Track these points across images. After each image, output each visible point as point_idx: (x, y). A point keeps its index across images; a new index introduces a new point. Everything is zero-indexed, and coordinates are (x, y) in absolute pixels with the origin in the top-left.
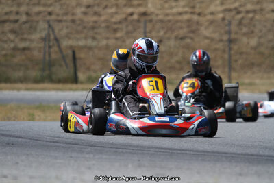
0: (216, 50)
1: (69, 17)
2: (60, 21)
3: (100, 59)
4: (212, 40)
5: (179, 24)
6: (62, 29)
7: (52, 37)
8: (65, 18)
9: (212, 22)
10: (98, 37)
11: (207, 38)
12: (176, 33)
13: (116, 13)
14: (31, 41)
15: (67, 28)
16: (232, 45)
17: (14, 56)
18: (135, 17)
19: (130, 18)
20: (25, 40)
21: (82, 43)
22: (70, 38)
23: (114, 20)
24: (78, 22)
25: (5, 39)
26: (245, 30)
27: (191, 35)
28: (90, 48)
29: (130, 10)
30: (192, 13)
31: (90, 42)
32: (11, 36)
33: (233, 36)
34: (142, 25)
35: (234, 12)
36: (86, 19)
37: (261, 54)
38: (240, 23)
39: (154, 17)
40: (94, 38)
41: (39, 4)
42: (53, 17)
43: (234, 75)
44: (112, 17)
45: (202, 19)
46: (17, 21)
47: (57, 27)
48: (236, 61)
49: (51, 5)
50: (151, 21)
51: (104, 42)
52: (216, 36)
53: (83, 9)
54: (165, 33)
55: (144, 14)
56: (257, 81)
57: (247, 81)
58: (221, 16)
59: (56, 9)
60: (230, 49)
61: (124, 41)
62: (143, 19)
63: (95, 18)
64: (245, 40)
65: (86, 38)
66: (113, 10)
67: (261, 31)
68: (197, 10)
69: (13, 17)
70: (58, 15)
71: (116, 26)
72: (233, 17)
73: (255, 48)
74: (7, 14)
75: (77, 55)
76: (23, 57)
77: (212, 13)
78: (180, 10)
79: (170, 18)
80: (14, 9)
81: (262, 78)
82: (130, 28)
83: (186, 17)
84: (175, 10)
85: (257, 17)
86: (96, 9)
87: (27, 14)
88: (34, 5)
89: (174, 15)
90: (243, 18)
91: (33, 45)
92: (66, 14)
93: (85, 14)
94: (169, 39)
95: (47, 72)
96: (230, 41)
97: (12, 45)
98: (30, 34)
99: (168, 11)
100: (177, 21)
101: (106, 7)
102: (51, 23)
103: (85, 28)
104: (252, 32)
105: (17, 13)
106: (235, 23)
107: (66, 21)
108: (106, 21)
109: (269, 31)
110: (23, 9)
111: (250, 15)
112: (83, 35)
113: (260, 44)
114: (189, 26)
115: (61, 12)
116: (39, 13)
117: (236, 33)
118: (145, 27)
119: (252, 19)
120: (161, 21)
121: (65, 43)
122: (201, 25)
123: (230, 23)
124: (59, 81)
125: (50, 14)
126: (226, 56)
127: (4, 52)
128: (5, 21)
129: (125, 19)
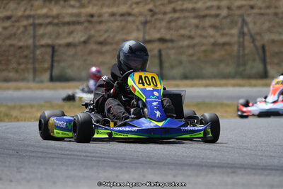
2: (262, 14)
6: (264, 23)
8: (268, 11)
14: (232, 35)
15: (270, 21)
17: (213, 52)
20: (223, 35)
22: (272, 32)
24: (281, 15)
25: (205, 34)
32: (211, 32)
42: (256, 11)
46: (217, 16)
59: (259, 2)
69: (213, 12)
70: (260, 8)
74: (208, 8)
76: (223, 53)
80: (215, 3)
87: (229, 8)
92: (268, 7)
97: (212, 40)
98: (231, 28)
105: (219, 8)
107: (268, 14)
110: (224, 3)
115: (264, 6)
116: (240, 7)
124: (250, 77)
125: (252, 7)
127: (203, 48)
128: (204, 17)
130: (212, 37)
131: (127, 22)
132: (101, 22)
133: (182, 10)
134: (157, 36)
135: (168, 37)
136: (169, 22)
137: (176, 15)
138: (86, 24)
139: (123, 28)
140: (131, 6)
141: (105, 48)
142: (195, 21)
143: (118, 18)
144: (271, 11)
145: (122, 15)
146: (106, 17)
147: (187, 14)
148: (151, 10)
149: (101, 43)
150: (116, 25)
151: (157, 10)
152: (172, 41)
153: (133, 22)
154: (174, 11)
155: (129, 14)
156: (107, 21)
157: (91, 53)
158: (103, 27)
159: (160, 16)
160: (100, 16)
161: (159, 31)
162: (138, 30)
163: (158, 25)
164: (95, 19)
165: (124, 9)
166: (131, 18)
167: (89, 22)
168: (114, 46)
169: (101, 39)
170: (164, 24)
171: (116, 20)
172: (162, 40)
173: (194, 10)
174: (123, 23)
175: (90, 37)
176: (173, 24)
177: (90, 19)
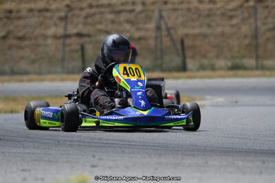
2: (175, 10)
3: (215, 47)
8: (180, 6)
10: (213, 24)
14: (147, 30)
15: (183, 16)
18: (251, 3)
19: (246, 5)
20: (138, 29)
21: (197, 31)
22: (185, 27)
23: (229, 7)
24: (193, 10)
28: (205, 36)
31: (205, 30)
32: (127, 26)
36: (201, 7)
40: (209, 26)
42: (169, 6)
44: (228, 4)
46: (132, 11)
50: (267, 7)
51: (219, 30)
61: (239, 28)
63: (211, 6)
65: (201, 26)
69: (129, 7)
70: (173, 4)
71: (231, 14)
74: (123, 4)
82: (246, 14)
87: (143, 4)
91: (149, 34)
92: (181, 3)
95: (159, 62)
97: (129, 35)
98: (145, 23)
103: (200, 15)
105: (133, 3)
107: (182, 10)
108: (221, 8)
112: (198, 23)
115: (176, 1)
116: (154, 3)
125: (166, 3)
128: (120, 12)
129: (241, 6)
130: (128, 32)
131: (45, 18)
132: (19, 18)
133: (98, 6)
134: (75, 31)
135: (85, 31)
136: (86, 17)
137: (93, 11)
138: (5, 20)
139: (41, 24)
140: (48, 2)
141: (24, 43)
142: (110, 16)
143: (36, 13)
144: (185, 6)
145: (40, 11)
146: (24, 13)
147: (103, 10)
148: (68, 6)
149: (20, 38)
150: (34, 20)
151: (74, 6)
152: (89, 36)
153: (51, 18)
154: (91, 6)
155: (47, 10)
156: (26, 17)
157: (10, 47)
158: (21, 23)
159: (77, 12)
160: (18, 11)
161: (76, 26)
162: (56, 25)
163: (75, 20)
164: (14, 15)
165: (41, 5)
166: (48, 14)
167: (8, 18)
168: (33, 41)
169: (20, 34)
170: (81, 20)
171: (34, 16)
172: (79, 35)
173: (109, 5)
174: (41, 19)
175: (9, 33)
176: (90, 20)
177: (8, 14)
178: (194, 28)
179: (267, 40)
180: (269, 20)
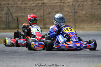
0: (70, 16)
1: (16, 5)
2: (12, 7)
4: (68, 12)
5: (56, 7)
6: (13, 10)
7: (9, 13)
8: (14, 5)
9: (68, 6)
11: (66, 11)
12: (55, 10)
13: (33, 3)
14: (2, 14)
15: (15, 9)
16: (76, 14)
18: (40, 4)
19: (38, 5)
21: (20, 15)
22: (16, 13)
23: (32, 6)
24: (19, 7)
26: (80, 8)
27: (61, 11)
28: (23, 16)
29: (38, 2)
30: (61, 2)
33: (76, 11)
34: (42, 7)
35: (76, 2)
36: (22, 6)
37: (87, 17)
38: (79, 6)
39: (47, 4)
40: (25, 13)
41: (4, 1)
42: (10, 5)
43: (77, 25)
44: (31, 5)
45: (65, 5)
47: (11, 9)
48: (78, 19)
49: (9, 1)
50: (46, 6)
51: (29, 14)
52: (70, 11)
53: (21, 2)
54: (51, 10)
55: (43, 3)
56: (86, 27)
57: (81, 27)
58: (72, 3)
59: (11, 2)
60: (75, 15)
61: (36, 13)
62: (43, 5)
63: (25, 5)
64: (81, 12)
65: (22, 13)
66: (32, 2)
67: (86, 8)
68: (63, 1)
70: (11, 5)
71: (33, 8)
72: (76, 4)
73: (84, 15)
75: (19, 19)
77: (68, 3)
78: (57, 1)
79: (53, 4)
81: (87, 26)
82: (38, 8)
83: (59, 4)
84: (55, 2)
85: (85, 3)
86: (25, 2)
88: (2, 1)
89: (54, 3)
90: (80, 4)
91: (3, 16)
92: (14, 4)
93: (21, 4)
94: (53, 12)
95: (8, 26)
96: (75, 12)
98: (1, 12)
99: (52, 2)
100: (56, 6)
101: (29, 1)
102: (9, 8)
103: (21, 9)
104: (83, 9)
106: (77, 6)
107: (14, 7)
108: (29, 6)
109: (90, 8)
111: (82, 3)
112: (21, 12)
113: (86, 13)
114: (60, 7)
115: (13, 3)
116: (4, 4)
117: (77, 9)
118: (44, 8)
119: (83, 4)
120: (50, 6)
121: (14, 15)
122: (64, 7)
123: (75, 6)
124: (12, 29)
125: (8, 4)
126: (74, 18)
129: (36, 5)
178: (19, 13)
179: (46, 18)
180: (47, 10)
